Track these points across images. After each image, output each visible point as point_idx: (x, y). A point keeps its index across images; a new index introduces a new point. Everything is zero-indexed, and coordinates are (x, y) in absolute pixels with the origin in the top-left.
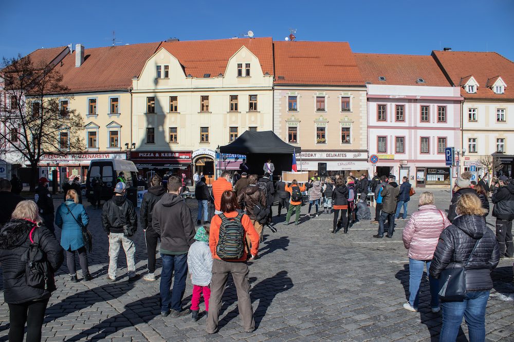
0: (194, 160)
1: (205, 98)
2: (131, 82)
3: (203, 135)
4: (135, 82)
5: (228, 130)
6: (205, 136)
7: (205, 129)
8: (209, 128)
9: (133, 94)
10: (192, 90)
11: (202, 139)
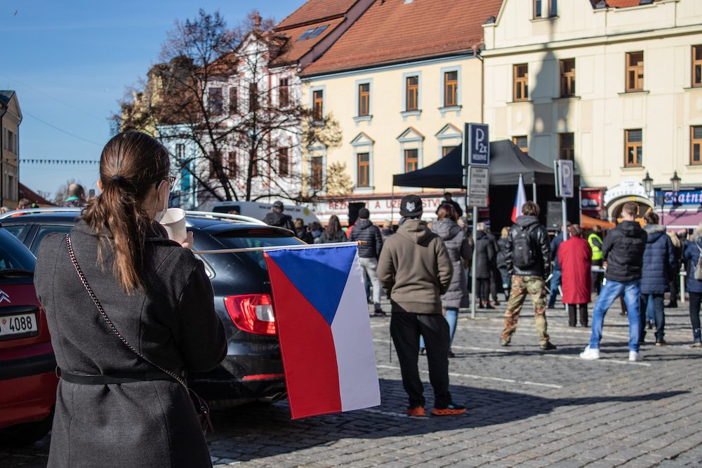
0: (611, 210)
1: (635, 58)
2: (482, 32)
3: (631, 149)
4: (488, 30)
5: (686, 134)
6: (635, 149)
7: (634, 135)
8: (644, 131)
9: (486, 60)
10: (605, 39)
11: (631, 158)
